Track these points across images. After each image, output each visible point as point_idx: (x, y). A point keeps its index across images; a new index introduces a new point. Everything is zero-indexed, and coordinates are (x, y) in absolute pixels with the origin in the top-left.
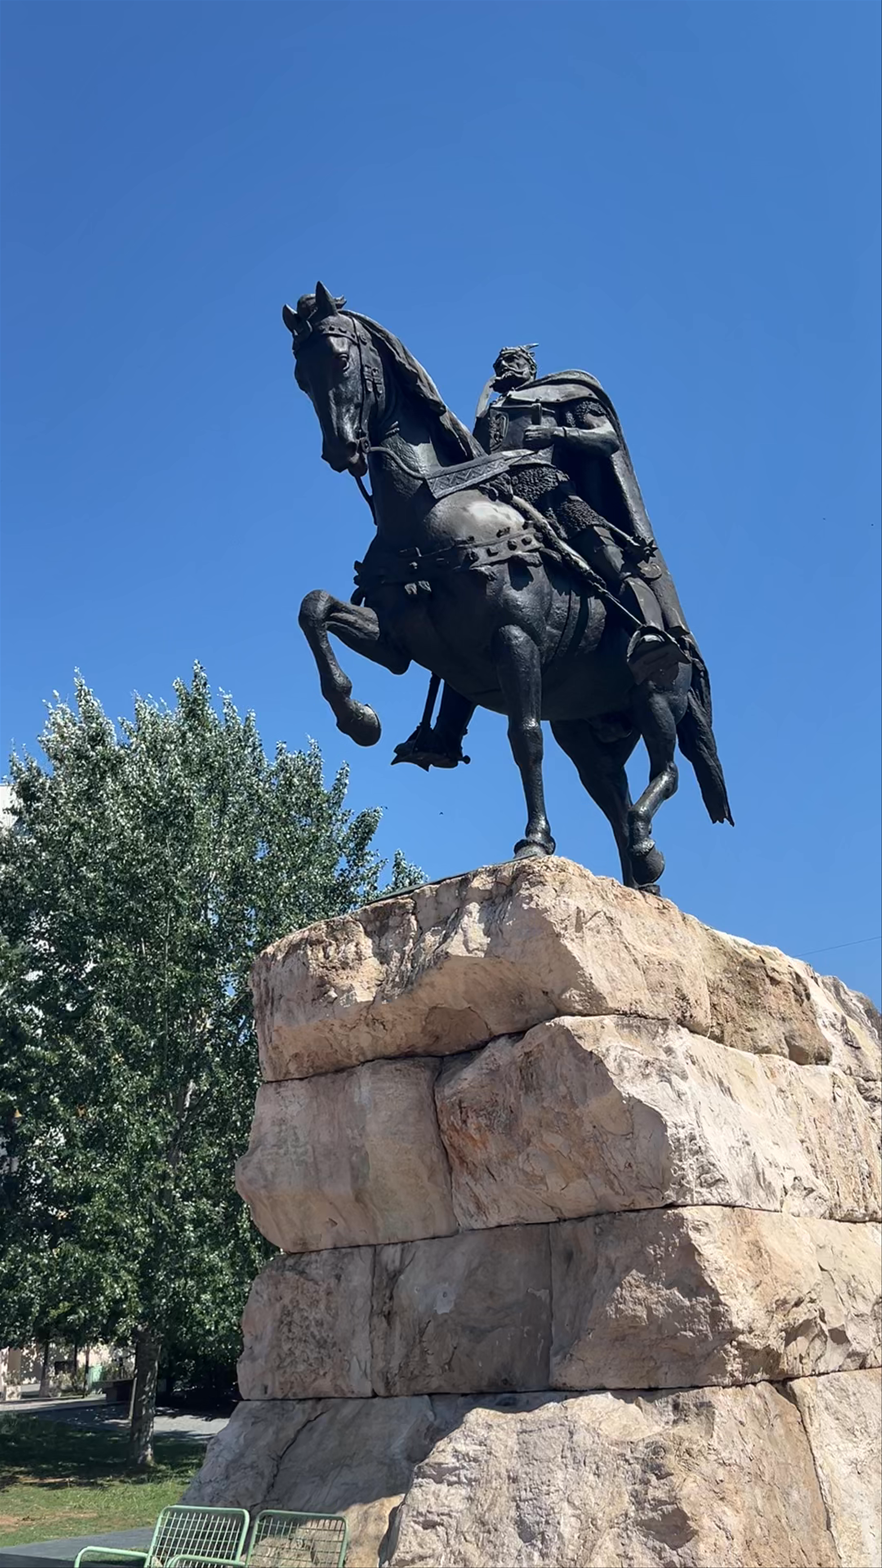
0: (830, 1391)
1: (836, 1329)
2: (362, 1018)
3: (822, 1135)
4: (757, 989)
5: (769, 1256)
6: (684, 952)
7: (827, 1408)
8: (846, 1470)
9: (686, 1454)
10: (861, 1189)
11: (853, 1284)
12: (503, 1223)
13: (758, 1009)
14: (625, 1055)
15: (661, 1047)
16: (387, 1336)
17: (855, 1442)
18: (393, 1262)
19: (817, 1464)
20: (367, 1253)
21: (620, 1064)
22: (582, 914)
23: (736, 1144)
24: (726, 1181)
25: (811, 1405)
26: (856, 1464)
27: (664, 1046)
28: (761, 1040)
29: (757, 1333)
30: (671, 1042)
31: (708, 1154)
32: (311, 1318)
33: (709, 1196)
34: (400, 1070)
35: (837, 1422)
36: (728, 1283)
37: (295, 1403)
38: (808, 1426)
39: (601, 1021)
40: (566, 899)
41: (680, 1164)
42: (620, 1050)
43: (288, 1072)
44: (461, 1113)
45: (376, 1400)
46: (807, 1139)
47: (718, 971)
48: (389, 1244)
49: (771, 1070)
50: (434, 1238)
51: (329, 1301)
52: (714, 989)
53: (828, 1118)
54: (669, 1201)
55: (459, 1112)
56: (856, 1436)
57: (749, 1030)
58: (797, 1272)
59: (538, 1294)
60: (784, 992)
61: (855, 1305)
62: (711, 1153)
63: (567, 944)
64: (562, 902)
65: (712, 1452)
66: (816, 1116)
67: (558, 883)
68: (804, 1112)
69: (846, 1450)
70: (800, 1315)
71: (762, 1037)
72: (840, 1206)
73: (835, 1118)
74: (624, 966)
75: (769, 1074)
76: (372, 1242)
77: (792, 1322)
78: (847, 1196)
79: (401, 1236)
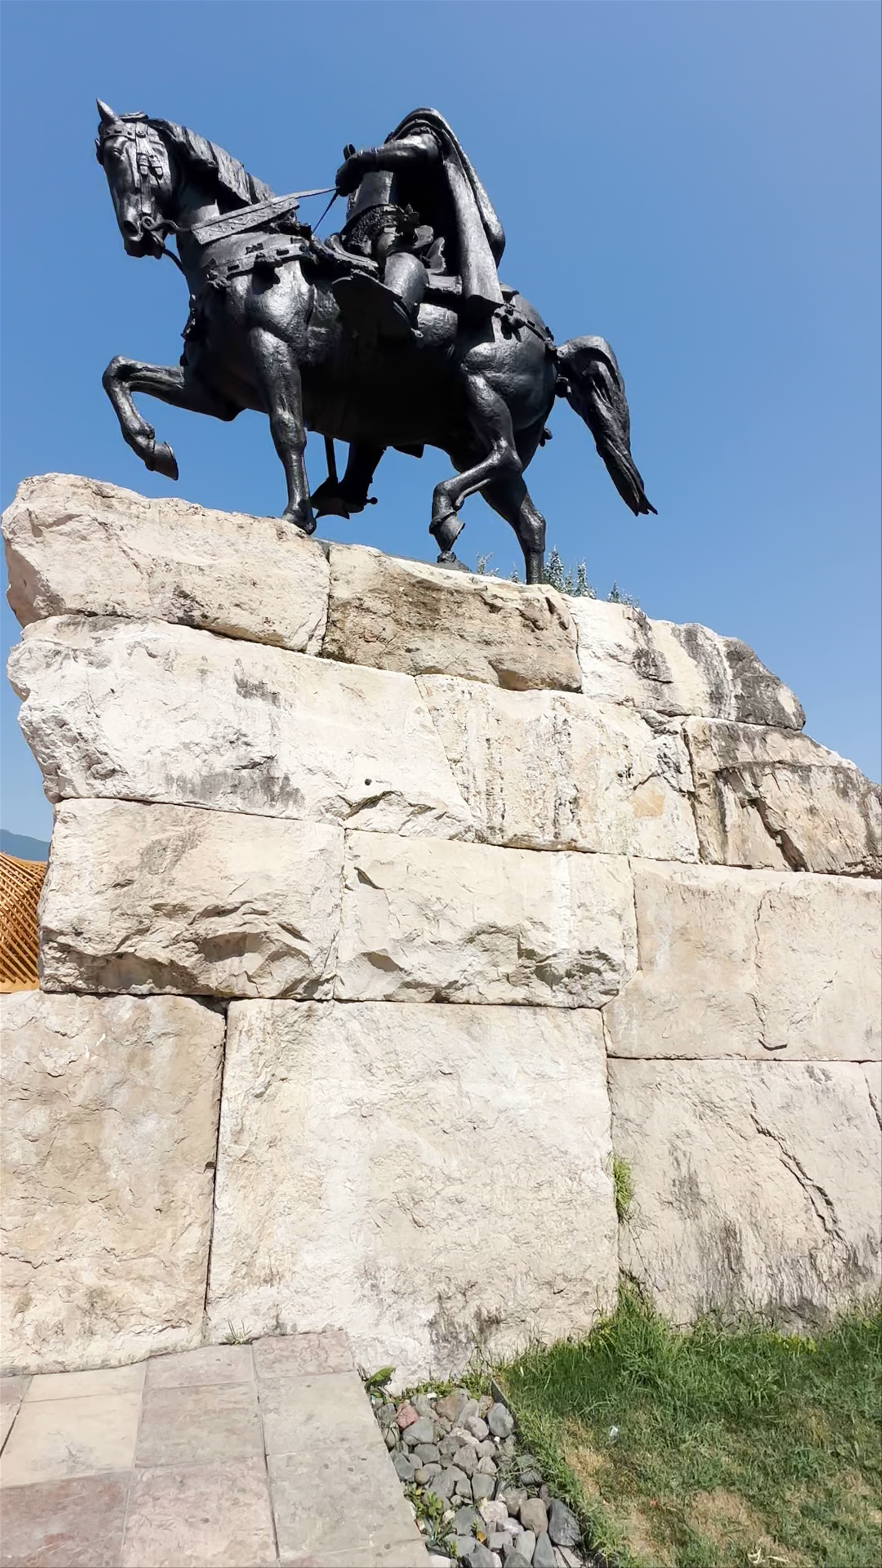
1: (374, 953)
3: (498, 756)
4: (436, 611)
7: (347, 1039)
10: (552, 814)
13: (432, 630)
15: (95, 638)
17: (370, 1081)
22: (33, 516)
24: (124, 773)
25: (244, 1029)
27: (101, 638)
28: (425, 661)
31: (98, 742)
33: (101, 788)
39: (48, 622)
41: (48, 751)
47: (360, 590)
49: (427, 689)
53: (517, 739)
56: (373, 1075)
57: (409, 651)
60: (503, 618)
62: (103, 741)
63: (19, 549)
66: (493, 736)
68: (472, 731)
71: (427, 658)
72: (502, 830)
74: (115, 570)
77: (202, 932)
78: (520, 819)
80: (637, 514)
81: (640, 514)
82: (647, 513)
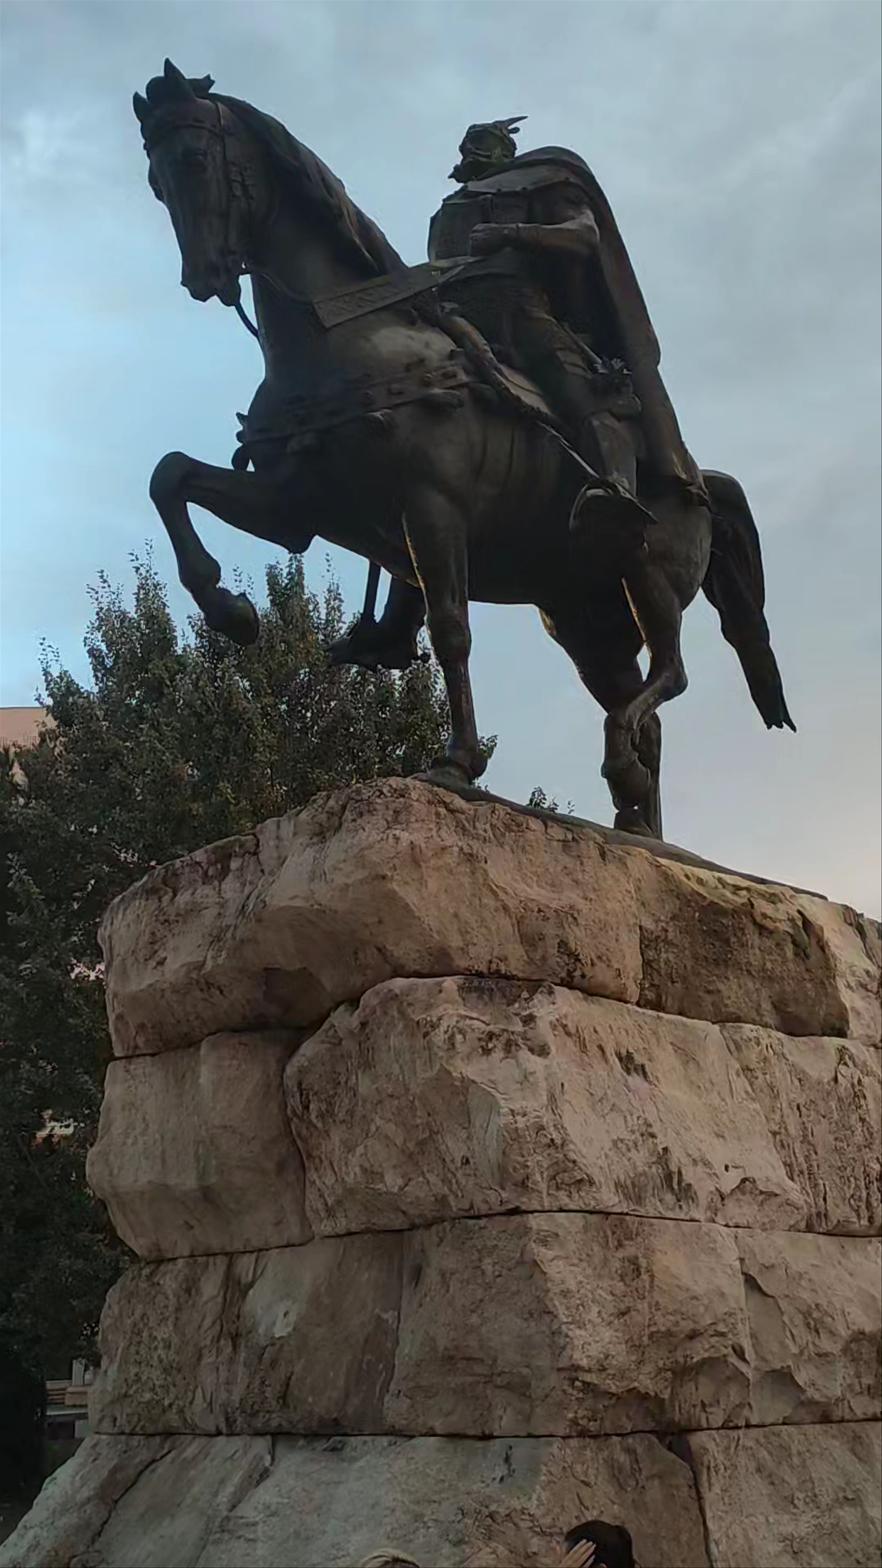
0: (766, 1448)
1: (777, 1371)
2: (194, 982)
3: (809, 1126)
4: (727, 942)
5: (652, 1277)
6: (593, 896)
7: (759, 1470)
8: (775, 1547)
9: (489, 1519)
10: (864, 1194)
11: (816, 1315)
12: (353, 1230)
13: (727, 966)
14: (460, 1025)
15: (517, 1015)
16: (231, 1361)
17: (794, 1514)
18: (247, 1274)
19: (711, 1538)
20: (221, 1263)
21: (452, 1037)
22: (418, 850)
23: (625, 1135)
24: (591, 1183)
25: (712, 1465)
26: (792, 1541)
27: (525, 1013)
28: (726, 1006)
29: (611, 1372)
30: (535, 1009)
31: (566, 1148)
32: (159, 1338)
33: (567, 1200)
34: (246, 1045)
35: (771, 1487)
36: (577, 1309)
37: (142, 1437)
38: (704, 1489)
39: (439, 984)
40: (397, 832)
41: (522, 1160)
42: (455, 1019)
43: (136, 1047)
44: (301, 1095)
45: (220, 1438)
46: (783, 1130)
47: (662, 918)
48: (244, 1252)
49: (735, 1043)
50: (286, 1246)
51: (177, 1319)
52: (647, 942)
53: (821, 1103)
54: (511, 1206)
55: (298, 1094)
56: (795, 1506)
57: (709, 992)
58: (695, 1298)
59: (385, 1316)
60: (777, 945)
61: (817, 1342)
62: (572, 1147)
63: (396, 888)
64: (391, 836)
65: (527, 1517)
66: (801, 1101)
67: (391, 812)
68: (783, 1097)
69: (778, 1522)
70: (699, 1351)
71: (728, 1002)
72: (826, 1216)
73: (833, 1104)
74: (487, 914)
75: (733, 1048)
76: (228, 1249)
77: (681, 1360)
78: (839, 1202)
79: (256, 1243)
80: (769, 727)
81: (774, 727)
82: (781, 727)
